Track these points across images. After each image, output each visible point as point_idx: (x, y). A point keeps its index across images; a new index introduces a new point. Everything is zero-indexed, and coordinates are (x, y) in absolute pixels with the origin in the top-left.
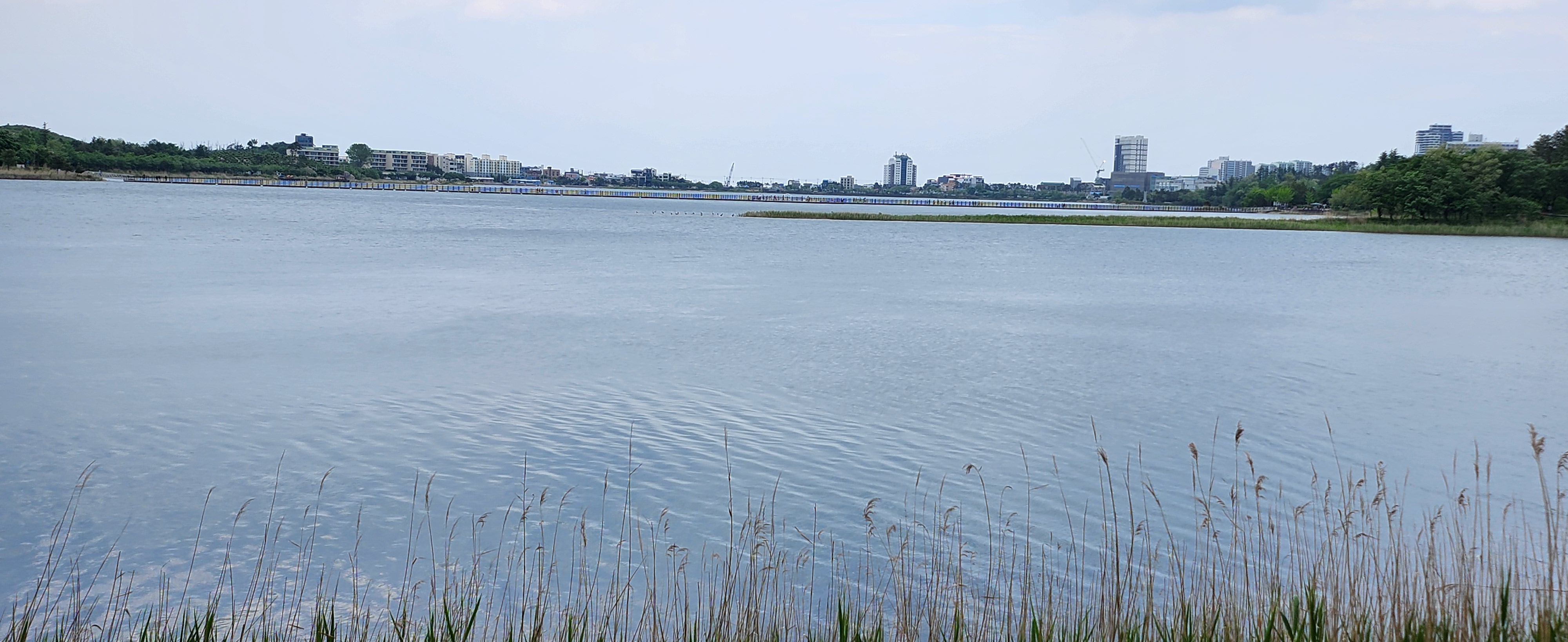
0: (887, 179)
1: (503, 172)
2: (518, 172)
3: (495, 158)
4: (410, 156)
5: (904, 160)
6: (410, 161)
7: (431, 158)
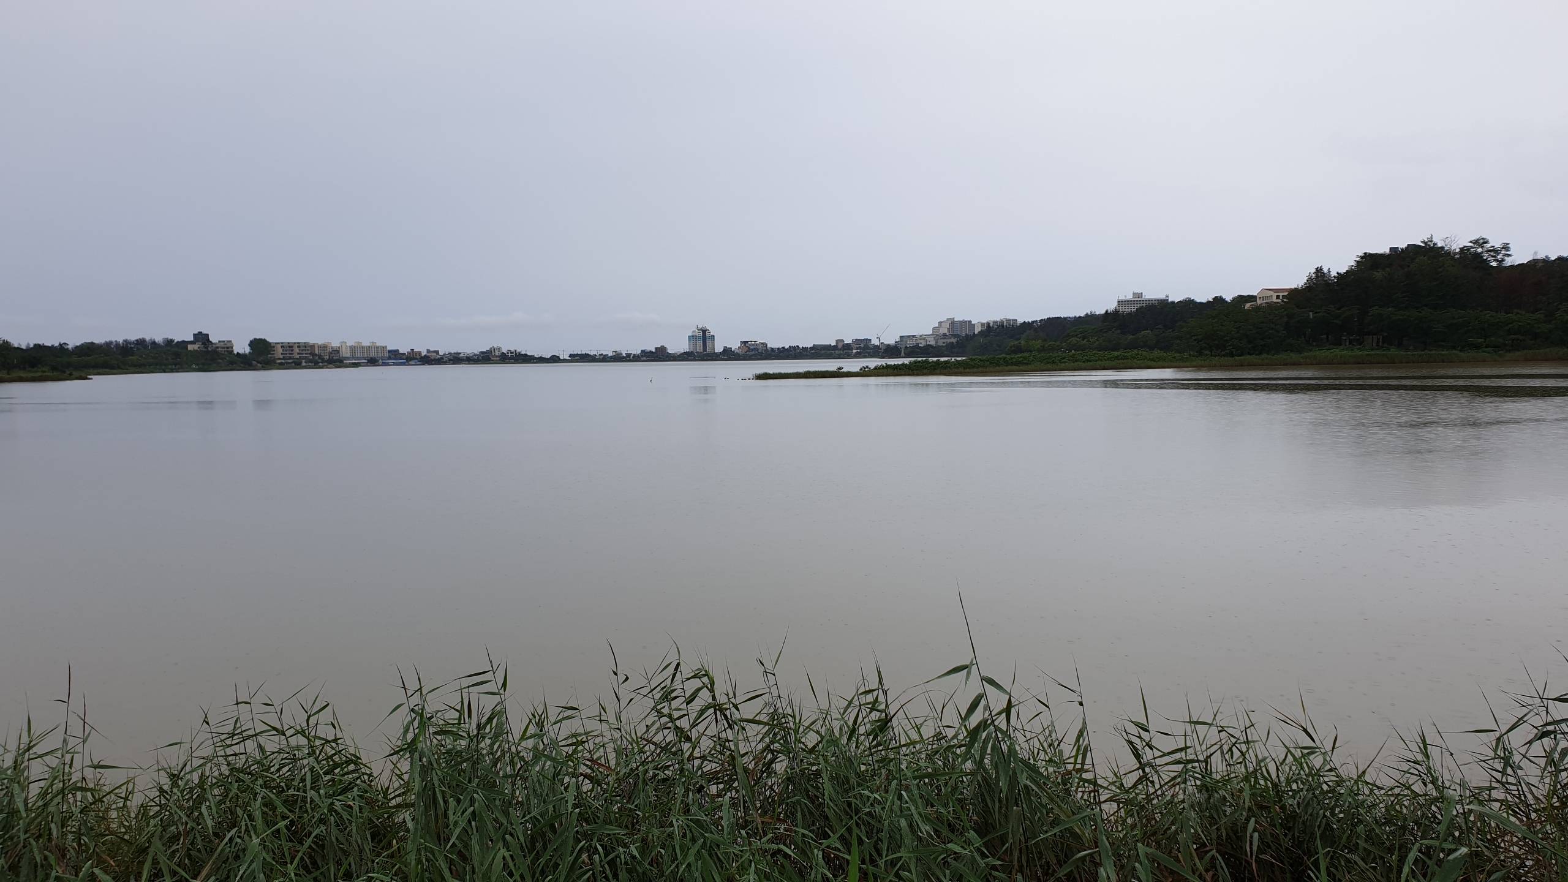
0: (692, 347)
1: (373, 355)
2: (386, 355)
3: (366, 343)
4: (296, 345)
5: (704, 331)
6: (297, 350)
7: (313, 346)
